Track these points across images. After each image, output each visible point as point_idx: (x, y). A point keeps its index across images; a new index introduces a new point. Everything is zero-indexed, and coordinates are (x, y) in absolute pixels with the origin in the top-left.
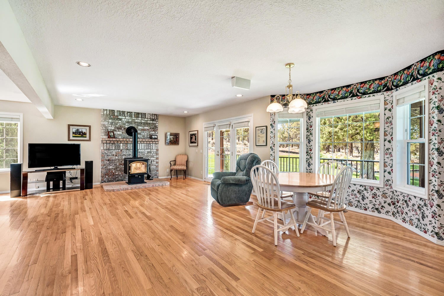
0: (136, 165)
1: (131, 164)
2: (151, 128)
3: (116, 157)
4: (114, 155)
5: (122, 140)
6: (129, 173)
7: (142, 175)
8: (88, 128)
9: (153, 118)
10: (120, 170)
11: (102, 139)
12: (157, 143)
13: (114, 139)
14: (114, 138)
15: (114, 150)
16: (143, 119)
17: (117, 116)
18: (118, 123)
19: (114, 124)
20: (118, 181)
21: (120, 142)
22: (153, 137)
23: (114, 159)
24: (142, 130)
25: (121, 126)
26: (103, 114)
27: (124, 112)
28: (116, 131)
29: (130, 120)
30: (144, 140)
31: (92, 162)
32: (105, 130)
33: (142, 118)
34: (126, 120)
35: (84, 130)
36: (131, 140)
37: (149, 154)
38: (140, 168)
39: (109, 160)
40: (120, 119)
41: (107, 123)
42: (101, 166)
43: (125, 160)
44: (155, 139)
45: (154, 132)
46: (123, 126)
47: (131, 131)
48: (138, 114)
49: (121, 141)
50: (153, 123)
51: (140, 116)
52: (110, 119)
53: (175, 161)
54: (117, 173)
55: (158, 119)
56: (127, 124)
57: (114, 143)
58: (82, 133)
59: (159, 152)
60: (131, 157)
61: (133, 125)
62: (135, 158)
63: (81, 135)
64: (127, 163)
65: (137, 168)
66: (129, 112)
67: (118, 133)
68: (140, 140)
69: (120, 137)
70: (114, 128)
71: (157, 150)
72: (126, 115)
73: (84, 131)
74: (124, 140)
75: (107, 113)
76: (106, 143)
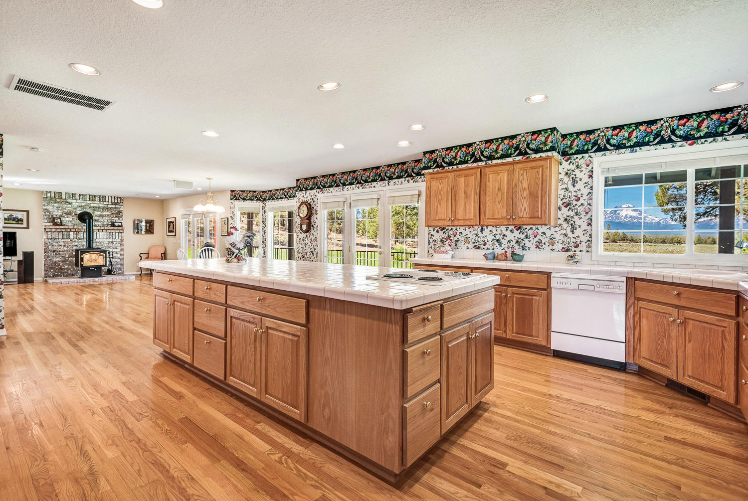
0: (91, 256)
1: (84, 255)
2: (112, 214)
3: (64, 248)
4: (61, 245)
5: (72, 227)
6: (82, 265)
7: (99, 268)
8: (25, 213)
9: (116, 201)
10: (70, 263)
11: (45, 226)
12: (121, 231)
13: (61, 227)
14: (62, 225)
15: (61, 239)
16: (102, 203)
17: (65, 199)
18: (67, 207)
19: (61, 208)
20: (67, 276)
21: (69, 230)
22: (116, 224)
23: (61, 250)
24: (100, 216)
25: (70, 212)
26: (46, 196)
27: (74, 195)
28: (64, 217)
29: (83, 204)
30: (103, 228)
31: (32, 253)
32: (49, 216)
33: (100, 201)
34: (77, 204)
35: (19, 215)
36: (85, 228)
37: (110, 245)
38: (96, 260)
39: (54, 251)
40: (70, 203)
41: (52, 207)
42: (44, 258)
43: (77, 251)
44: (119, 226)
45: (117, 219)
46: (74, 211)
47: (85, 217)
48: (95, 196)
49: (71, 229)
50: (115, 208)
51: (97, 199)
52: (55, 203)
53: (148, 253)
54: (65, 267)
55: (122, 203)
56: (79, 209)
57: (61, 231)
58: (17, 219)
59: (125, 242)
60: (85, 247)
61: (88, 210)
62: (90, 248)
63: (16, 221)
64: (79, 254)
65: (90, 259)
66: (82, 195)
67: (67, 219)
68: (98, 228)
69: (70, 224)
70: (61, 213)
71: (122, 240)
72: (78, 198)
73: (20, 217)
74: (75, 227)
75: (52, 196)
76: (51, 231)
